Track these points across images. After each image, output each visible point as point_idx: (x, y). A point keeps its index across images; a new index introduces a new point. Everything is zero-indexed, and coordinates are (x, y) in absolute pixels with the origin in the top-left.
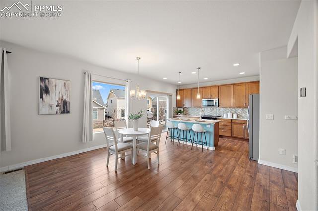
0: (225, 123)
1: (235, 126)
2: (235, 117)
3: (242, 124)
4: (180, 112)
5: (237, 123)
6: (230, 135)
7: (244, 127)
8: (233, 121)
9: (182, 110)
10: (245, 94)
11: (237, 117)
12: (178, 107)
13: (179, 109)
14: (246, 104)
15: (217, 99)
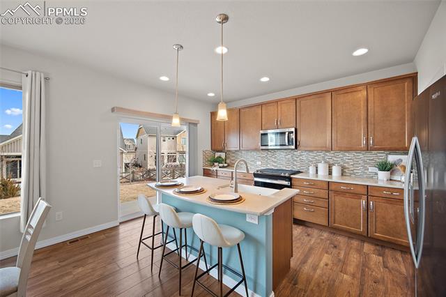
0: (313, 191)
1: (338, 201)
2: (336, 176)
3: (357, 196)
4: (219, 160)
5: (343, 193)
6: (325, 223)
7: (364, 202)
8: (332, 187)
9: (223, 155)
10: (363, 116)
11: (343, 174)
12: (215, 150)
13: (217, 154)
14: (367, 140)
15: (293, 130)
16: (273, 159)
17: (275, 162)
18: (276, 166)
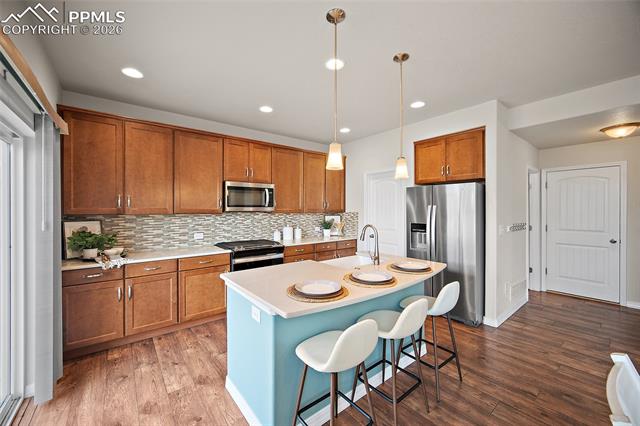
5: (324, 252)
15: (273, 187)
16: (226, 228)
17: (228, 232)
18: (229, 238)
